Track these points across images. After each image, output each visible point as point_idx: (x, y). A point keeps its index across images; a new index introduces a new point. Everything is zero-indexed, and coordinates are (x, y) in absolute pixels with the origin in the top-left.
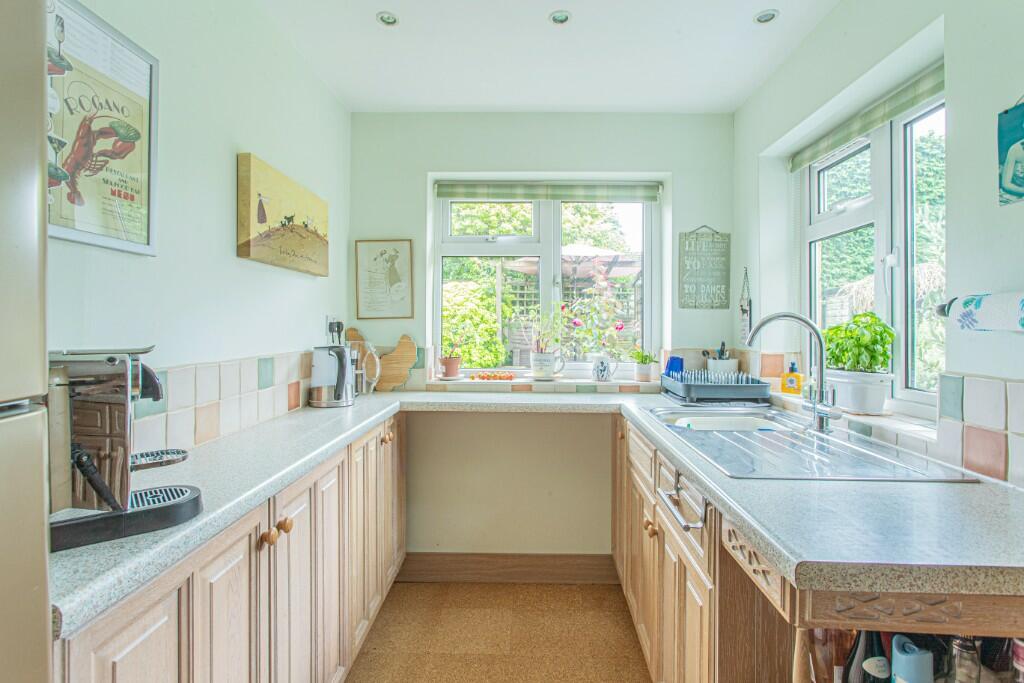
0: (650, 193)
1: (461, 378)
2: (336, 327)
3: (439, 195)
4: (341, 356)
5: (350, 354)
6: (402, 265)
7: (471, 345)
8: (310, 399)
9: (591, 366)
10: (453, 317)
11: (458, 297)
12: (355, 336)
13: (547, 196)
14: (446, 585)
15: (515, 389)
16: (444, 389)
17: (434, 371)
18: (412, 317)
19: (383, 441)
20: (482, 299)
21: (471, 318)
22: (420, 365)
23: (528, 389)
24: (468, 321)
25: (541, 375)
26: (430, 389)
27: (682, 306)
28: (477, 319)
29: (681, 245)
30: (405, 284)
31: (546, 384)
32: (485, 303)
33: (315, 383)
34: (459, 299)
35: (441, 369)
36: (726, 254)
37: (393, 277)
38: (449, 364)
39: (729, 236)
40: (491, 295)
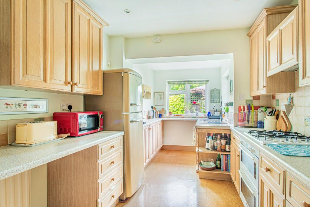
0: (206, 82)
1: (172, 115)
2: (152, 107)
3: (169, 84)
4: (154, 111)
5: (155, 111)
6: (162, 96)
7: (178, 111)
8: (149, 118)
9: (195, 113)
10: (174, 104)
11: (175, 99)
12: (155, 108)
13: (187, 83)
14: (170, 150)
15: (181, 117)
16: (169, 117)
17: (168, 114)
18: (164, 105)
19: (160, 124)
20: (181, 100)
21: (178, 105)
22: (165, 113)
23: (184, 117)
24: (177, 105)
25: (186, 115)
26: (167, 117)
27: (211, 103)
28: (179, 105)
29: (211, 92)
30: (163, 100)
31: (187, 116)
32: (181, 101)
33: (150, 115)
34: (175, 100)
35: (169, 114)
36: (219, 93)
37: (161, 98)
38: (170, 113)
39: (220, 90)
40: (183, 99)
